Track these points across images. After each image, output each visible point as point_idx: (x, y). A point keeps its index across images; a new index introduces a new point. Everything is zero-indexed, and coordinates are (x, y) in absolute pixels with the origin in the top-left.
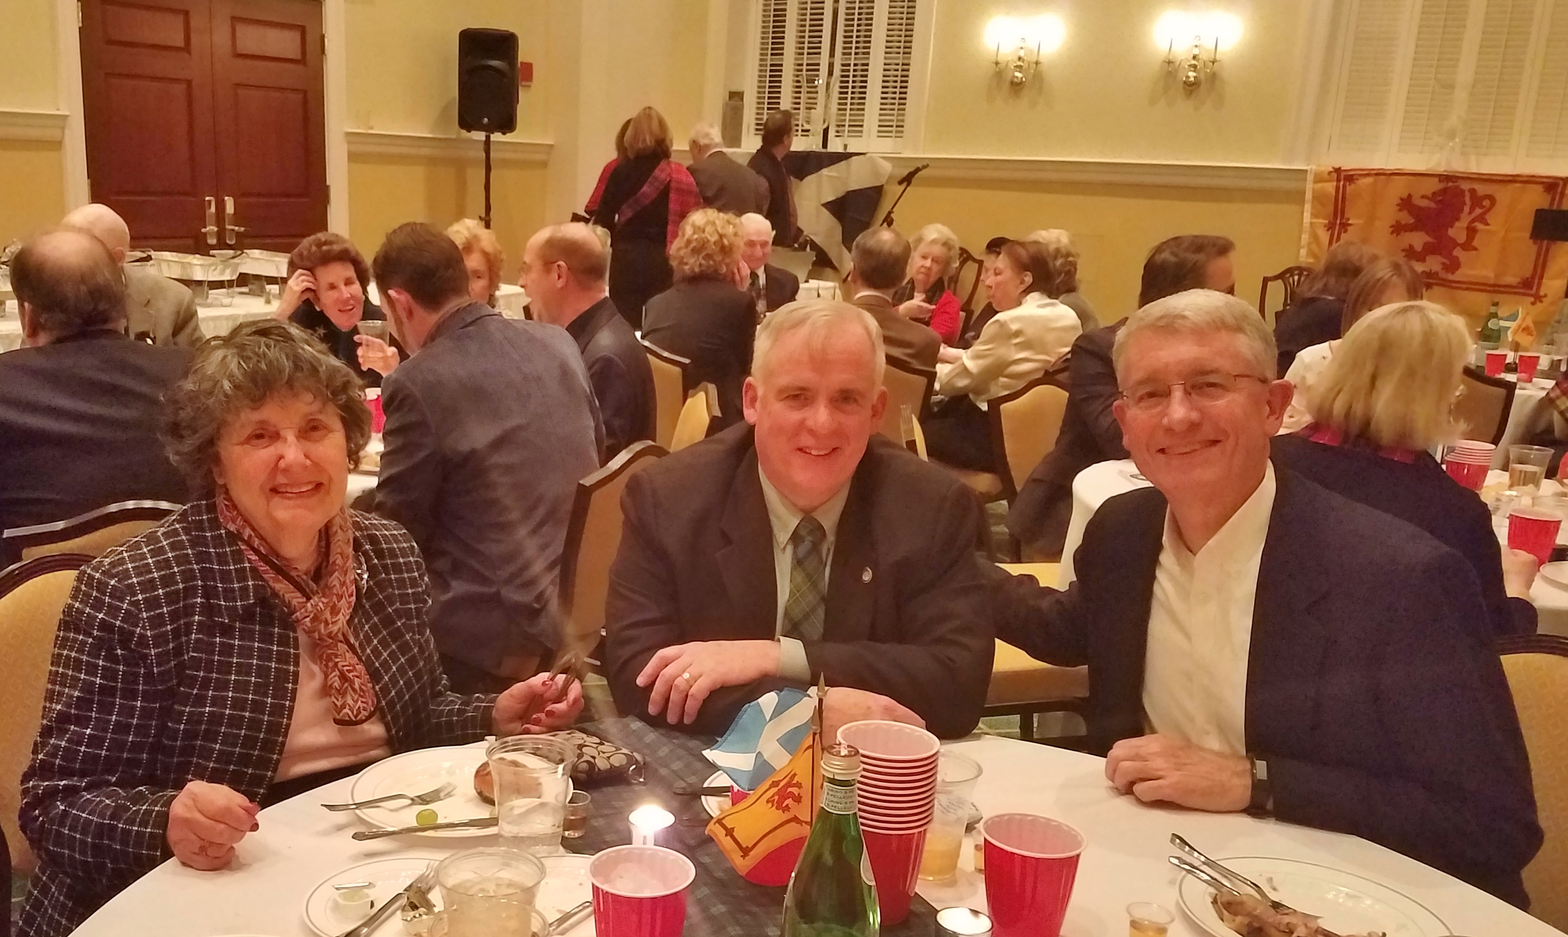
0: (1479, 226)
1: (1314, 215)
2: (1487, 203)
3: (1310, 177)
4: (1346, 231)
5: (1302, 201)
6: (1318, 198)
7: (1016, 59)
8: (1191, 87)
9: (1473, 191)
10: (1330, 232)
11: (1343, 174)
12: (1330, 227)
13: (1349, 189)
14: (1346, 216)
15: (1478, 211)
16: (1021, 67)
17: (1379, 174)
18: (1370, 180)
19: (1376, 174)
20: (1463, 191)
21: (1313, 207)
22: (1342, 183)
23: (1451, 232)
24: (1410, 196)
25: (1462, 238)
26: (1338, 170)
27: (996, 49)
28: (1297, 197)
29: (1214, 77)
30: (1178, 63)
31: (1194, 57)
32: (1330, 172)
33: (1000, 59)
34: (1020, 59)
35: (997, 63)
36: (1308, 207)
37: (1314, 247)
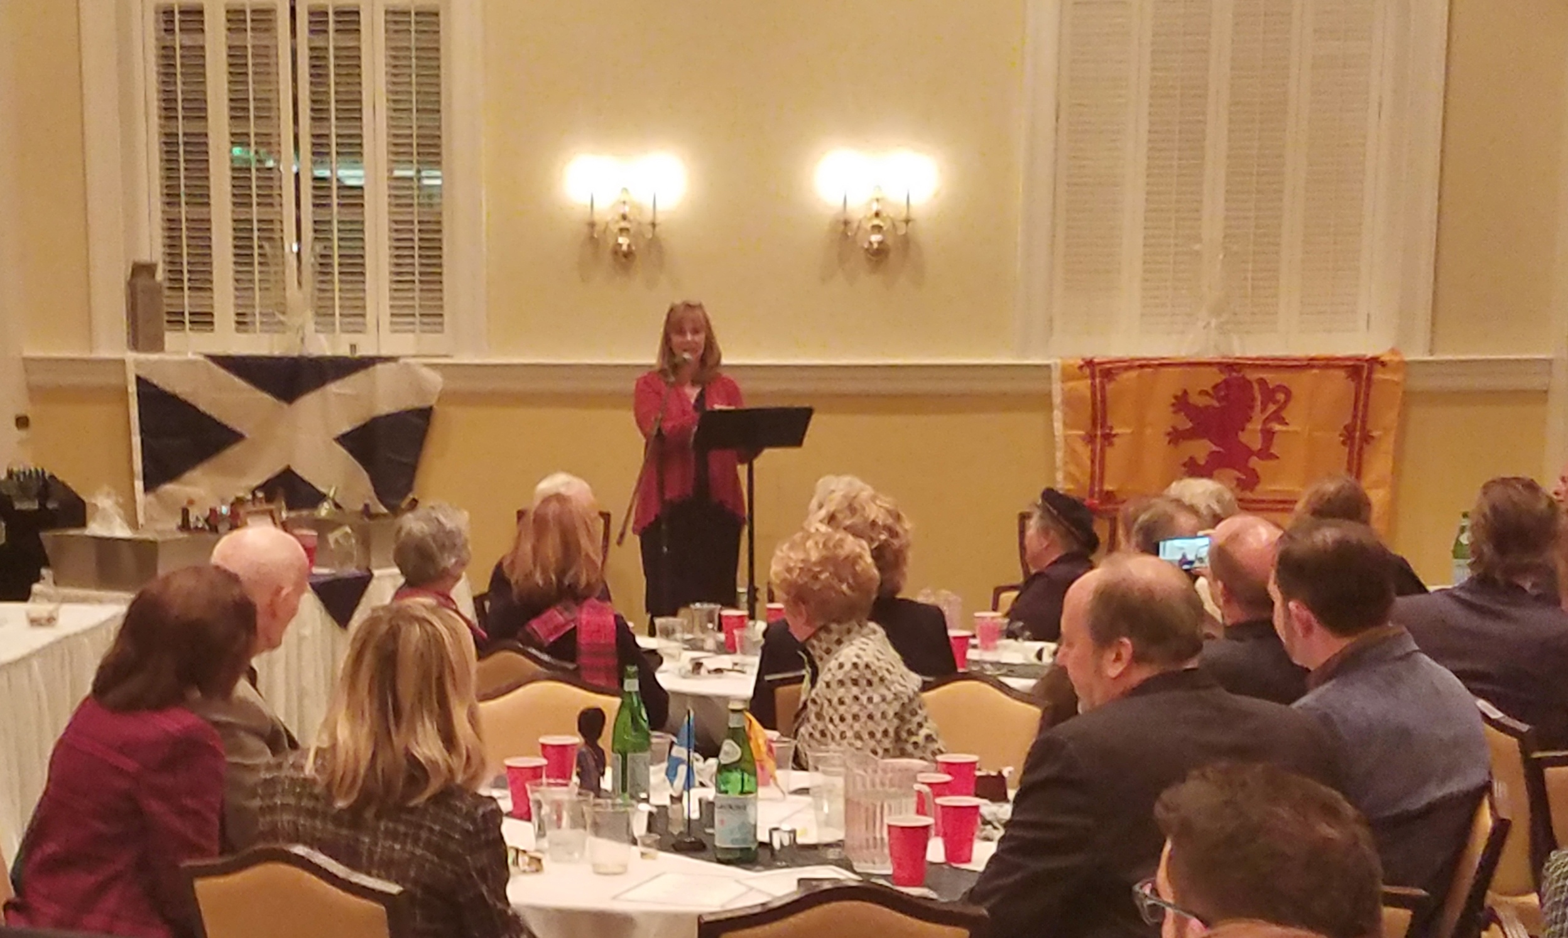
0: (1277, 427)
1: (1066, 425)
2: (1281, 397)
3: (1056, 375)
4: (1111, 444)
5: (1050, 407)
6: (1069, 402)
7: (617, 217)
8: (879, 254)
9: (1262, 382)
10: (1090, 447)
11: (1098, 369)
12: (1090, 439)
13: (1110, 387)
14: (1109, 424)
15: (1272, 408)
16: (627, 230)
17: (1143, 365)
18: (1133, 374)
19: (1141, 366)
20: (1250, 382)
21: (1065, 414)
22: (1098, 380)
23: (1244, 437)
24: (1185, 392)
25: (1256, 444)
26: (1090, 363)
27: (589, 204)
28: (1044, 402)
29: (906, 242)
30: (855, 225)
31: (877, 215)
32: (1081, 367)
33: (597, 218)
34: (624, 217)
35: (592, 225)
36: (1058, 415)
37: (1072, 468)
